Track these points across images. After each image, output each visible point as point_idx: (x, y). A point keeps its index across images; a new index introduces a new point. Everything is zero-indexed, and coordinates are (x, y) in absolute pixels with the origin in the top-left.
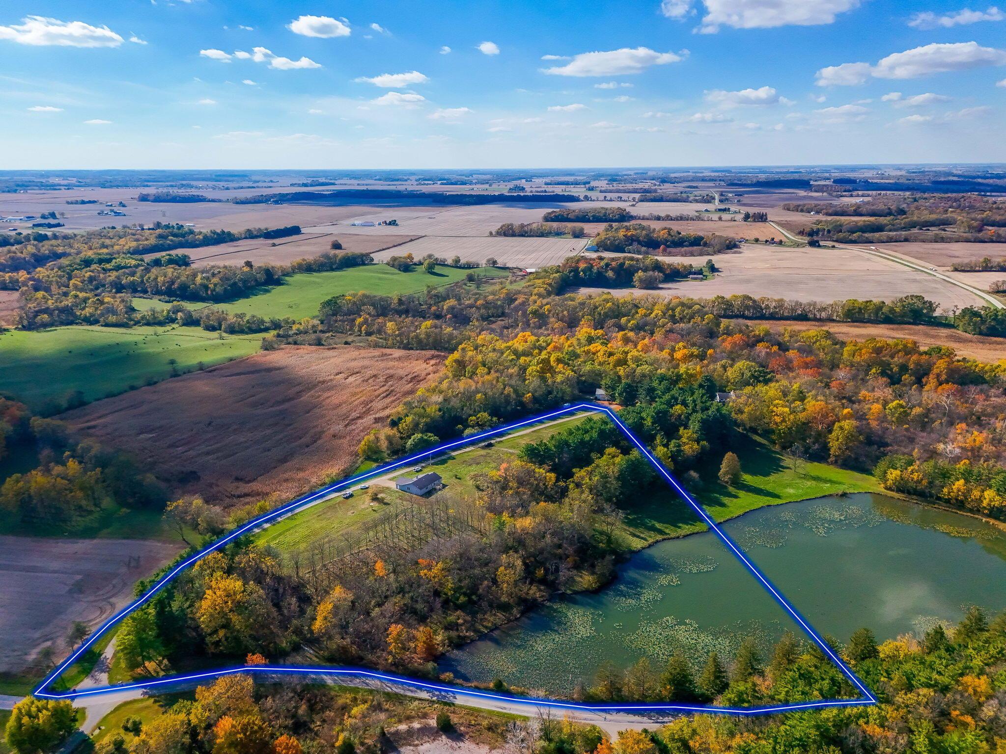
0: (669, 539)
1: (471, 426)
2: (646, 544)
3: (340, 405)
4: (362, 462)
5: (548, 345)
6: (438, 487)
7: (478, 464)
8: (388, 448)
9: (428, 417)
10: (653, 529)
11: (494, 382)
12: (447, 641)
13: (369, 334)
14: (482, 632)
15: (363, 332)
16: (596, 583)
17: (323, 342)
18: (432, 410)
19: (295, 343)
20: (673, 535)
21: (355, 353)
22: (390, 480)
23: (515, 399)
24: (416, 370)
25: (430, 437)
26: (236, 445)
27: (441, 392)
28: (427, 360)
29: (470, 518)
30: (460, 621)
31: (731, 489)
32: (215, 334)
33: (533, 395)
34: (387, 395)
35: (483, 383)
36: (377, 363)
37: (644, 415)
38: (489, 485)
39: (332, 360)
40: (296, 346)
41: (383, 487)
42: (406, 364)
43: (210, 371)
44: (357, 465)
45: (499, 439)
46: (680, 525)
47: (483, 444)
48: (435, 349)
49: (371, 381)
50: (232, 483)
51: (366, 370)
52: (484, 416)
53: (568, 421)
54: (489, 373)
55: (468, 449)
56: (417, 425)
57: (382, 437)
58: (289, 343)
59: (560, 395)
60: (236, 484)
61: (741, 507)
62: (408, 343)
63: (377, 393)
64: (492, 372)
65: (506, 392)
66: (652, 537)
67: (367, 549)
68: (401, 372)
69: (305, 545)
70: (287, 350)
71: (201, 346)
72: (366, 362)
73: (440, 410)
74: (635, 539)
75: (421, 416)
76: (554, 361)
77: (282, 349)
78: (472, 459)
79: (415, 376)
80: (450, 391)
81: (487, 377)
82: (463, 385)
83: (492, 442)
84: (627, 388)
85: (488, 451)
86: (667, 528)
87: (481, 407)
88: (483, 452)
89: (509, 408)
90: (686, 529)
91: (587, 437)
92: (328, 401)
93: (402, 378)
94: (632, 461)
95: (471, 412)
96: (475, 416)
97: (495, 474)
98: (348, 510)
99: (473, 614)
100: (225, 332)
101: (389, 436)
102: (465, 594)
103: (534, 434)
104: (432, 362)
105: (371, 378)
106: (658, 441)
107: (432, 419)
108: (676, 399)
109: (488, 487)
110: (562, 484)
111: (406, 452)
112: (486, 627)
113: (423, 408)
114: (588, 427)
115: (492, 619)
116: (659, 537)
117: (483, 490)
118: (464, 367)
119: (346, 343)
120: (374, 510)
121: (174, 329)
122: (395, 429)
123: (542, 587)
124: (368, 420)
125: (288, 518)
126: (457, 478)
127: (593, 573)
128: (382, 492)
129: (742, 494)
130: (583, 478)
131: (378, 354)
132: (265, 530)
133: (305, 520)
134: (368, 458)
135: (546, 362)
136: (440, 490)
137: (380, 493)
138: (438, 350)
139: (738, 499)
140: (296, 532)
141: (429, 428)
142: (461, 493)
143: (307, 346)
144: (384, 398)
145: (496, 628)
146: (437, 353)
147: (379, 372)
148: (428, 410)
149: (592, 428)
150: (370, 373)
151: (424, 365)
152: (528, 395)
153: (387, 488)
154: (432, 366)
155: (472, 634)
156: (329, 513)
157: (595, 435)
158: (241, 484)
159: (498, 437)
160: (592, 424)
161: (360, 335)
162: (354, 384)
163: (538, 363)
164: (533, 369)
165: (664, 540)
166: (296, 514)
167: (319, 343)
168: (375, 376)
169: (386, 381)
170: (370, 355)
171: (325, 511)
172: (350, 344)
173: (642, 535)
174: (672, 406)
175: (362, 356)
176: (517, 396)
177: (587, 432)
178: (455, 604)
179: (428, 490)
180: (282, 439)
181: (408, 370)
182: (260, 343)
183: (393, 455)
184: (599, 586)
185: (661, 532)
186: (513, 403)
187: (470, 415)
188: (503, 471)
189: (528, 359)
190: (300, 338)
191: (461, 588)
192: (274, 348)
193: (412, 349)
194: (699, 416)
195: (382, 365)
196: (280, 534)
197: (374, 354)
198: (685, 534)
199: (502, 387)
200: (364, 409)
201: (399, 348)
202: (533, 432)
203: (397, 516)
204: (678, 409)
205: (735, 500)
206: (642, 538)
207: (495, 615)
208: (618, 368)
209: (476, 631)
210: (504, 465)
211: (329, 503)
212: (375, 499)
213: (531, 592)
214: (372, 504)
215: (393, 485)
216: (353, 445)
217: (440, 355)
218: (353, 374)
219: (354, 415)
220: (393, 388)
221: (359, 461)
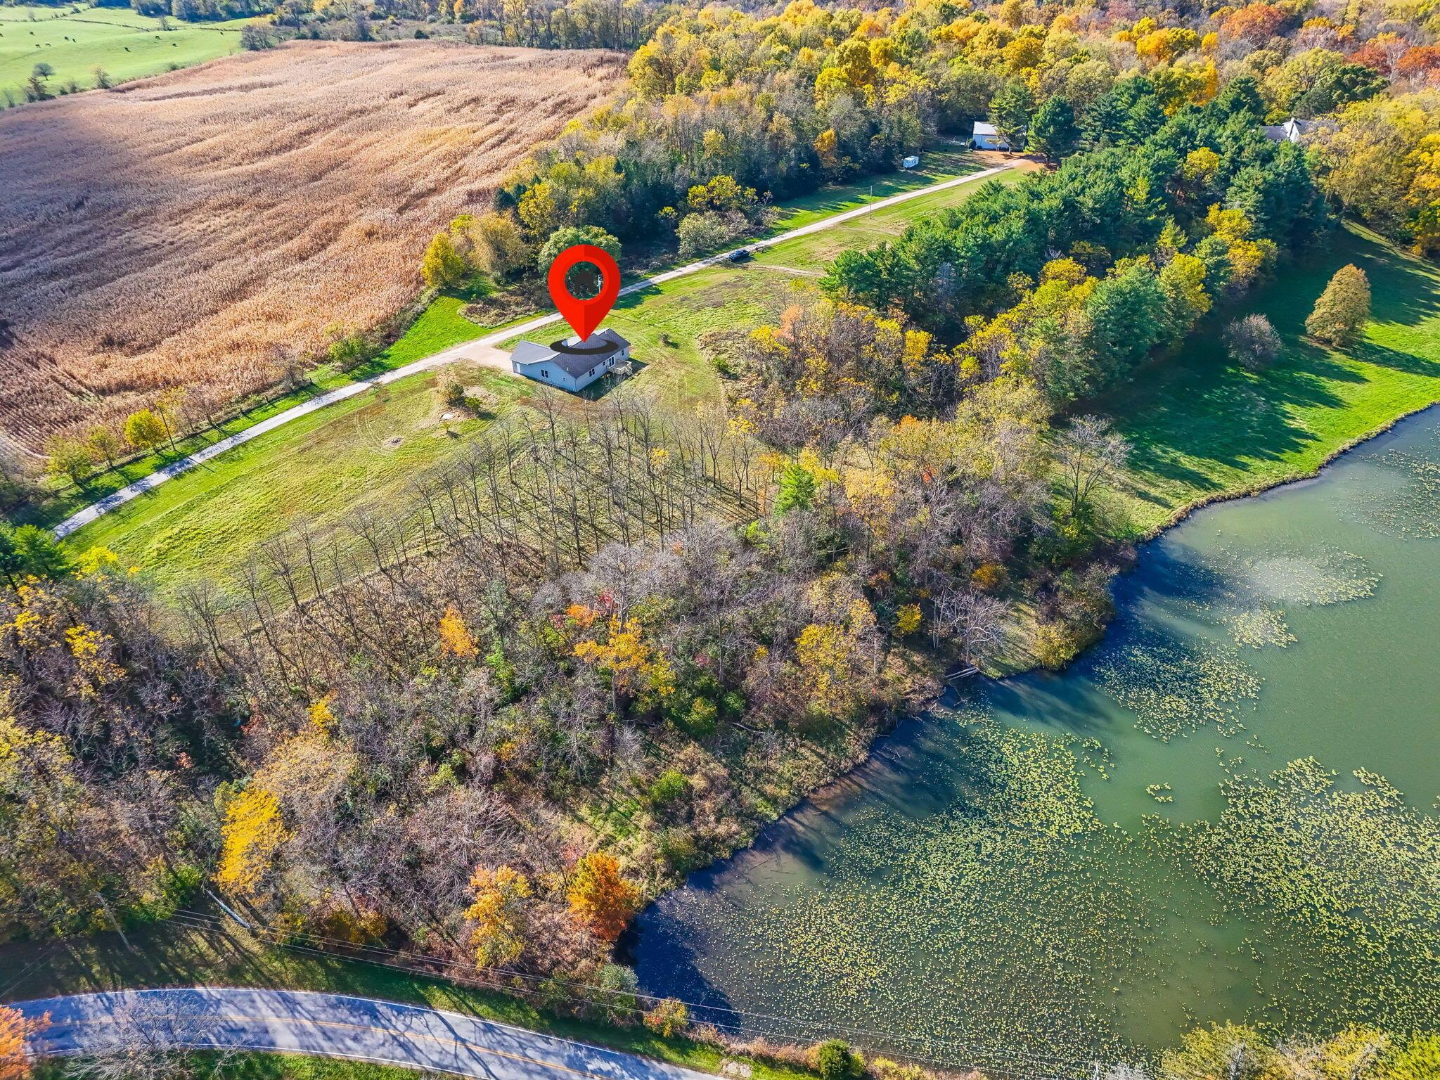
0: (1224, 500)
1: (694, 210)
2: (1167, 517)
3: (393, 162)
4: (432, 300)
5: (854, 28)
6: (620, 370)
7: (717, 305)
8: (493, 266)
9: (588, 184)
10: (1174, 472)
11: (746, 103)
12: (660, 861)
13: (468, 19)
14: (762, 819)
15: (458, 15)
16: (1068, 646)
17: (374, 36)
18: (601, 170)
19: (316, 36)
20: (1232, 488)
21: (439, 55)
22: (499, 347)
23: (794, 145)
24: (564, 89)
25: (596, 236)
26: (131, 254)
27: (620, 125)
28: (588, 69)
29: (709, 457)
30: (698, 782)
31: (1338, 358)
32: (154, 22)
33: (837, 134)
34: (502, 141)
35: (719, 104)
36: (480, 74)
37: (1125, 174)
38: (754, 363)
39: (387, 69)
40: (316, 42)
41: (480, 369)
42: (544, 76)
43: (123, 91)
44: (419, 307)
45: (763, 243)
46: (1244, 459)
47: (726, 255)
48: (606, 46)
49: (464, 111)
50: (94, 352)
51: (457, 87)
52: (726, 184)
53: (921, 197)
54: (729, 84)
55: (690, 268)
56: (563, 205)
57: (476, 235)
58: (303, 37)
59: (896, 134)
60: (100, 357)
61: (1383, 407)
62: (551, 36)
63: (477, 137)
64: (737, 81)
65: (774, 127)
66: (1183, 497)
67: (429, 554)
68: (533, 93)
69: (252, 541)
70: (297, 50)
71: (120, 42)
72: (457, 72)
73: (618, 168)
74: (1138, 502)
75: (571, 182)
76: (877, 57)
77: (287, 47)
78: (704, 293)
79: (564, 102)
80: (642, 124)
81: (724, 92)
82: (671, 108)
83: (748, 248)
84: (1058, 115)
85: (739, 272)
86: (1212, 469)
87: (716, 165)
88: (730, 275)
89: (783, 166)
90: (1262, 471)
91: (998, 233)
92: (364, 154)
93: (534, 105)
94: (1121, 293)
95: (695, 175)
96: (704, 185)
97: (764, 334)
98: (382, 434)
99: (734, 752)
100: (181, 17)
101: (495, 232)
102: (706, 693)
103: (846, 229)
104: (601, 72)
105: (466, 103)
106: (1169, 241)
107: (599, 189)
108: (1192, 135)
109: (749, 368)
110: (942, 358)
111: (538, 275)
112: (773, 801)
113: (577, 162)
114: (996, 207)
115: (786, 768)
116: (1199, 496)
117: (735, 378)
118: (671, 77)
119: (420, 35)
120: (454, 435)
121: (77, 11)
122: (508, 214)
123: (917, 658)
124: (454, 195)
125: (221, 457)
126: (667, 343)
127: (1053, 615)
128: (476, 381)
129: (1368, 369)
130: (997, 341)
131: (485, 55)
132: (149, 492)
133: (265, 462)
134: (448, 290)
135: (860, 55)
136: (626, 376)
137: (473, 385)
138: (612, 48)
139: (1367, 385)
140: (234, 500)
141: (594, 214)
142: (682, 386)
143: (340, 42)
144: (493, 146)
145: (803, 803)
146: (608, 54)
147: (485, 92)
148: (590, 169)
149: (1007, 209)
150: (462, 94)
151: (584, 79)
152: (826, 134)
153: (492, 370)
154: (601, 79)
155: (734, 828)
156: (332, 443)
157: (1017, 225)
158: (117, 358)
159: (761, 238)
160: (1002, 198)
161: (450, 22)
162: (428, 117)
163: (842, 61)
164: (832, 71)
165: (1212, 501)
166: (244, 445)
167: (364, 36)
168: (475, 100)
169: (499, 111)
170: (469, 57)
171: (323, 435)
172: (427, 37)
173: (1154, 492)
174: (1183, 153)
175: (450, 59)
176: (800, 139)
177: (994, 219)
178: (680, 723)
179: (594, 377)
180: (244, 240)
181: (551, 89)
182: (239, 36)
183: (508, 283)
184: (1075, 656)
185: (1199, 481)
186: (792, 153)
187: (692, 183)
188: (789, 326)
189: (817, 54)
190: (327, 27)
191: (695, 673)
192: (271, 47)
193: (558, 47)
194: (1254, 174)
195: (491, 78)
196: (189, 507)
197: (475, 57)
198: (1263, 484)
199: (764, 115)
200: (447, 173)
201: (530, 45)
202: (842, 223)
203: (511, 453)
204: (1200, 158)
205: (1358, 387)
206: (1157, 500)
207: (794, 754)
208: (1024, 70)
209: (745, 815)
210: (792, 311)
211: (335, 413)
212: (457, 400)
213: (889, 675)
214: (446, 416)
215: (504, 362)
216: (414, 257)
217: (617, 59)
218: (428, 96)
219: (421, 184)
220: (512, 126)
221: (425, 299)
